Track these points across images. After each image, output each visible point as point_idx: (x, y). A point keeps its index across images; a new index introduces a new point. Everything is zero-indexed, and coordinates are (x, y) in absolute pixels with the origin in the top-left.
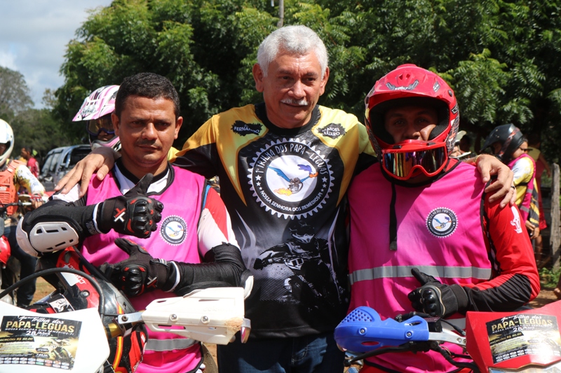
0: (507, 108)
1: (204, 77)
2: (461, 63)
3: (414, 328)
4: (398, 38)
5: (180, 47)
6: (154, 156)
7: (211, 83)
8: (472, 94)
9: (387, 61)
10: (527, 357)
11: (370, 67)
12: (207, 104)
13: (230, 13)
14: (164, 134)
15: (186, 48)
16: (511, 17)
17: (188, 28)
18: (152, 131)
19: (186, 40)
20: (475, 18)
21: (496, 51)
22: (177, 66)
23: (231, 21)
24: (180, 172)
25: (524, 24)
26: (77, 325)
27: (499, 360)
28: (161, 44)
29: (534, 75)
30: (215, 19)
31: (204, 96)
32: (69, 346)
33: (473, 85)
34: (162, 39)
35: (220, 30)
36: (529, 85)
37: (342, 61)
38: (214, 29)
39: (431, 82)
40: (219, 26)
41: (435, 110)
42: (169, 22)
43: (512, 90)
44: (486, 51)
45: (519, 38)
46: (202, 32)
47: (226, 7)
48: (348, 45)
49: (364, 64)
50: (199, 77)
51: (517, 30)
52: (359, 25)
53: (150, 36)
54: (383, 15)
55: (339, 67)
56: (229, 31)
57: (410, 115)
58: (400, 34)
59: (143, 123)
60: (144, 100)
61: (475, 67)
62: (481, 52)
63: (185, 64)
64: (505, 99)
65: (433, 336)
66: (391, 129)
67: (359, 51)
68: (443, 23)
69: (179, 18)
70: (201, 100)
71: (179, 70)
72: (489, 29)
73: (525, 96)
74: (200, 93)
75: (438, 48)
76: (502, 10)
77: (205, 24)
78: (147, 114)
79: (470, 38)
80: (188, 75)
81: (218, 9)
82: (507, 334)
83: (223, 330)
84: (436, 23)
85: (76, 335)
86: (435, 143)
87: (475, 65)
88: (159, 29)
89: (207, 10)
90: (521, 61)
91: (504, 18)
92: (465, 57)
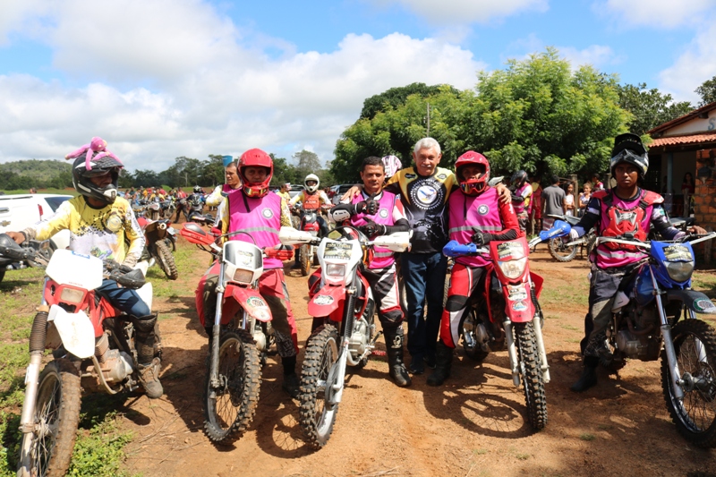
0: (525, 165)
2: (505, 146)
3: (471, 248)
5: (385, 142)
6: (376, 187)
10: (510, 257)
13: (406, 127)
14: (379, 178)
15: (387, 142)
16: (527, 126)
17: (388, 134)
18: (375, 177)
19: (388, 139)
20: (511, 127)
21: (520, 141)
23: (407, 130)
24: (385, 192)
25: (532, 129)
26: (351, 245)
27: (501, 258)
28: (377, 140)
29: (537, 151)
30: (400, 129)
32: (349, 252)
33: (510, 156)
34: (377, 138)
35: (402, 134)
36: (534, 156)
37: (454, 146)
38: (399, 134)
39: (479, 157)
40: (401, 132)
41: (481, 168)
42: (380, 131)
43: (527, 158)
44: (516, 141)
45: (530, 135)
46: (394, 135)
47: (404, 124)
48: (456, 140)
51: (529, 132)
52: (461, 131)
53: (372, 137)
54: (472, 126)
55: (453, 149)
56: (406, 134)
57: (471, 170)
58: (479, 135)
59: (372, 175)
60: (372, 166)
61: (511, 148)
62: (514, 142)
63: (387, 149)
64: (524, 162)
65: (478, 250)
66: (464, 175)
67: (461, 142)
68: (497, 130)
69: (384, 129)
72: (517, 132)
73: (533, 160)
75: (495, 140)
76: (523, 123)
77: (395, 131)
78: (373, 171)
79: (509, 135)
81: (401, 125)
82: (504, 248)
83: (402, 247)
84: (494, 129)
85: (351, 249)
86: (479, 180)
87: (512, 147)
88: (376, 134)
89: (396, 125)
90: (531, 145)
91: (523, 127)
92: (507, 144)
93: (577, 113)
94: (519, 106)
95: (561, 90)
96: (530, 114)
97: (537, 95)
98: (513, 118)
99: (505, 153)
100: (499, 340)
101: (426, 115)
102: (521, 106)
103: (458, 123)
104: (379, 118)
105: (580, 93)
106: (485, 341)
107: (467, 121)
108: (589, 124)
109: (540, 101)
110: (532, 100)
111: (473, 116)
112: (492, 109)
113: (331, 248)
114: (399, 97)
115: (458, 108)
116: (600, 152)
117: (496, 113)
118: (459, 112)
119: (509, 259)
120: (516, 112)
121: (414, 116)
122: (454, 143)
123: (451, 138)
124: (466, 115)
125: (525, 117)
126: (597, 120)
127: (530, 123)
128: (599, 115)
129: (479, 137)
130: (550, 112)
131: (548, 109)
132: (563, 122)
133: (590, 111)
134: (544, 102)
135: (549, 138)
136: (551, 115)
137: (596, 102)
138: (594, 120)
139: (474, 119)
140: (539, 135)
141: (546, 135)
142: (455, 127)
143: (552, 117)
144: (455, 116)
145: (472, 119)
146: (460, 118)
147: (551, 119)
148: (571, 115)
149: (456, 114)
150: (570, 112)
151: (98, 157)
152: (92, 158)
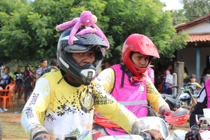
103: (46, 14)
111: (57, 9)
118: (46, 5)
122: (45, 31)
123: (41, 26)
127: (107, 19)
128: (157, 16)
138: (153, 19)
139: (58, 11)
140: (112, 29)
141: (118, 29)
142: (45, 17)
143: (122, 15)
144: (42, 8)
145: (56, 12)
146: (47, 10)
147: (120, 16)
148: (137, 15)
149: (42, 6)
150: (137, 12)
151: (82, 32)
152: (77, 32)
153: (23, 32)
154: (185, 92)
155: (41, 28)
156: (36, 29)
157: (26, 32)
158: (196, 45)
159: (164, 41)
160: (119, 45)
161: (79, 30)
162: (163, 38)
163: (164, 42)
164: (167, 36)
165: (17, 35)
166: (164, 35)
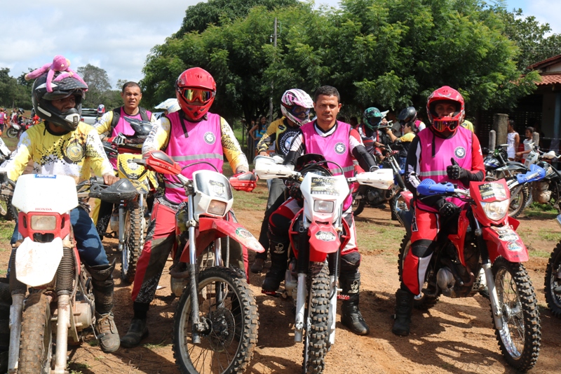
0: (400, 100)
1: (234, 78)
2: (380, 77)
3: (449, 187)
4: (347, 63)
5: (222, 62)
7: (238, 81)
8: (385, 92)
9: (341, 74)
11: (333, 77)
12: (235, 91)
13: (248, 45)
14: (333, 110)
15: (225, 62)
16: (404, 54)
17: (226, 52)
18: (329, 109)
19: (225, 58)
20: (385, 54)
21: (397, 73)
22: (219, 72)
23: (249, 49)
25: (409, 57)
27: (484, 198)
28: (212, 60)
29: (413, 83)
30: (240, 48)
31: (234, 88)
33: (385, 88)
34: (212, 58)
35: (242, 54)
36: (411, 89)
37: (319, 73)
38: (239, 53)
40: (242, 51)
42: (216, 49)
43: (403, 91)
44: (392, 71)
45: (406, 65)
46: (233, 54)
47: (246, 42)
48: (321, 65)
49: (329, 75)
50: (231, 78)
51: (406, 61)
52: (327, 55)
53: (205, 56)
54: (338, 50)
55: (316, 77)
56: (247, 54)
57: (445, 106)
58: (348, 61)
59: (325, 106)
60: (325, 97)
61: (387, 79)
62: (390, 72)
63: (224, 71)
64: (400, 95)
65: (456, 190)
66: (437, 111)
67: (327, 69)
68: (371, 57)
69: (220, 46)
70: (232, 90)
71: (221, 74)
72: (393, 59)
73: (409, 94)
74: (232, 86)
75: (368, 68)
76: (400, 50)
77: (234, 50)
79: (383, 64)
80: (225, 77)
81: (242, 42)
82: (486, 189)
84: (368, 57)
86: (454, 119)
88: (210, 52)
89: (236, 43)
90: (407, 76)
91: (400, 55)
92: (382, 74)
93: (461, 42)
94: (396, 31)
95: (443, 14)
96: (407, 40)
97: (417, 19)
98: (390, 44)
99: (379, 84)
100: (468, 285)
101: (273, 32)
102: (399, 31)
103: (323, 46)
104: (212, 32)
105: (465, 19)
106: (449, 286)
107: (333, 43)
108: (474, 56)
109: (420, 25)
110: (411, 23)
111: (340, 38)
112: (365, 31)
113: (318, 184)
114: (232, 8)
115: (324, 28)
116: (485, 88)
117: (371, 37)
118: (325, 32)
119: (493, 200)
120: (393, 37)
121: (257, 33)
122: (318, 67)
123: (314, 63)
124: (332, 36)
125: (402, 44)
126: (483, 52)
127: (408, 51)
128: (485, 46)
129: (347, 64)
130: (430, 39)
131: (428, 35)
132: (444, 51)
133: (476, 42)
134: (424, 26)
135: (428, 69)
136: (431, 43)
137: (482, 31)
138: (479, 51)
139: (341, 42)
140: (416, 65)
141: (425, 66)
142: (320, 50)
143: (432, 45)
144: (319, 37)
145: (339, 42)
146: (325, 40)
147: (430, 47)
148: (453, 44)
149: (320, 35)
150: (453, 41)
151: (59, 77)
152: (53, 79)
153: (292, 72)
154: (494, 157)
155: (314, 66)
156: (306, 67)
157: (295, 71)
158: (553, 89)
159: (494, 82)
160: (426, 89)
161: (55, 76)
162: (494, 79)
163: (494, 84)
164: (500, 76)
165: (284, 76)
166: (496, 74)
